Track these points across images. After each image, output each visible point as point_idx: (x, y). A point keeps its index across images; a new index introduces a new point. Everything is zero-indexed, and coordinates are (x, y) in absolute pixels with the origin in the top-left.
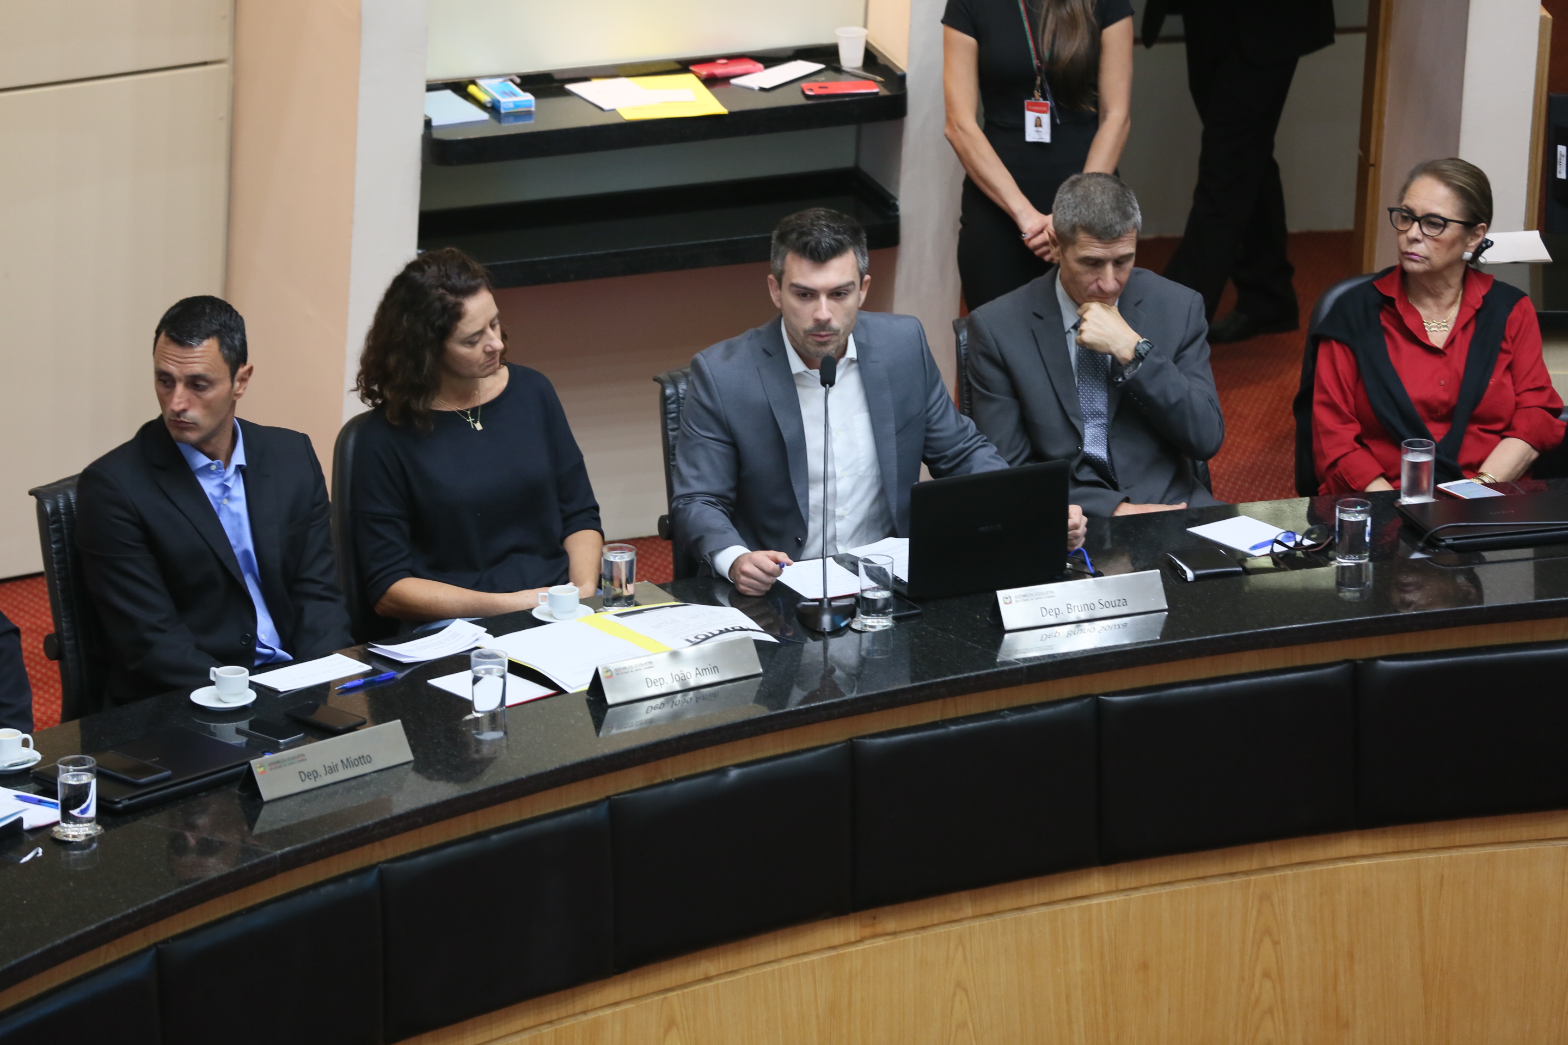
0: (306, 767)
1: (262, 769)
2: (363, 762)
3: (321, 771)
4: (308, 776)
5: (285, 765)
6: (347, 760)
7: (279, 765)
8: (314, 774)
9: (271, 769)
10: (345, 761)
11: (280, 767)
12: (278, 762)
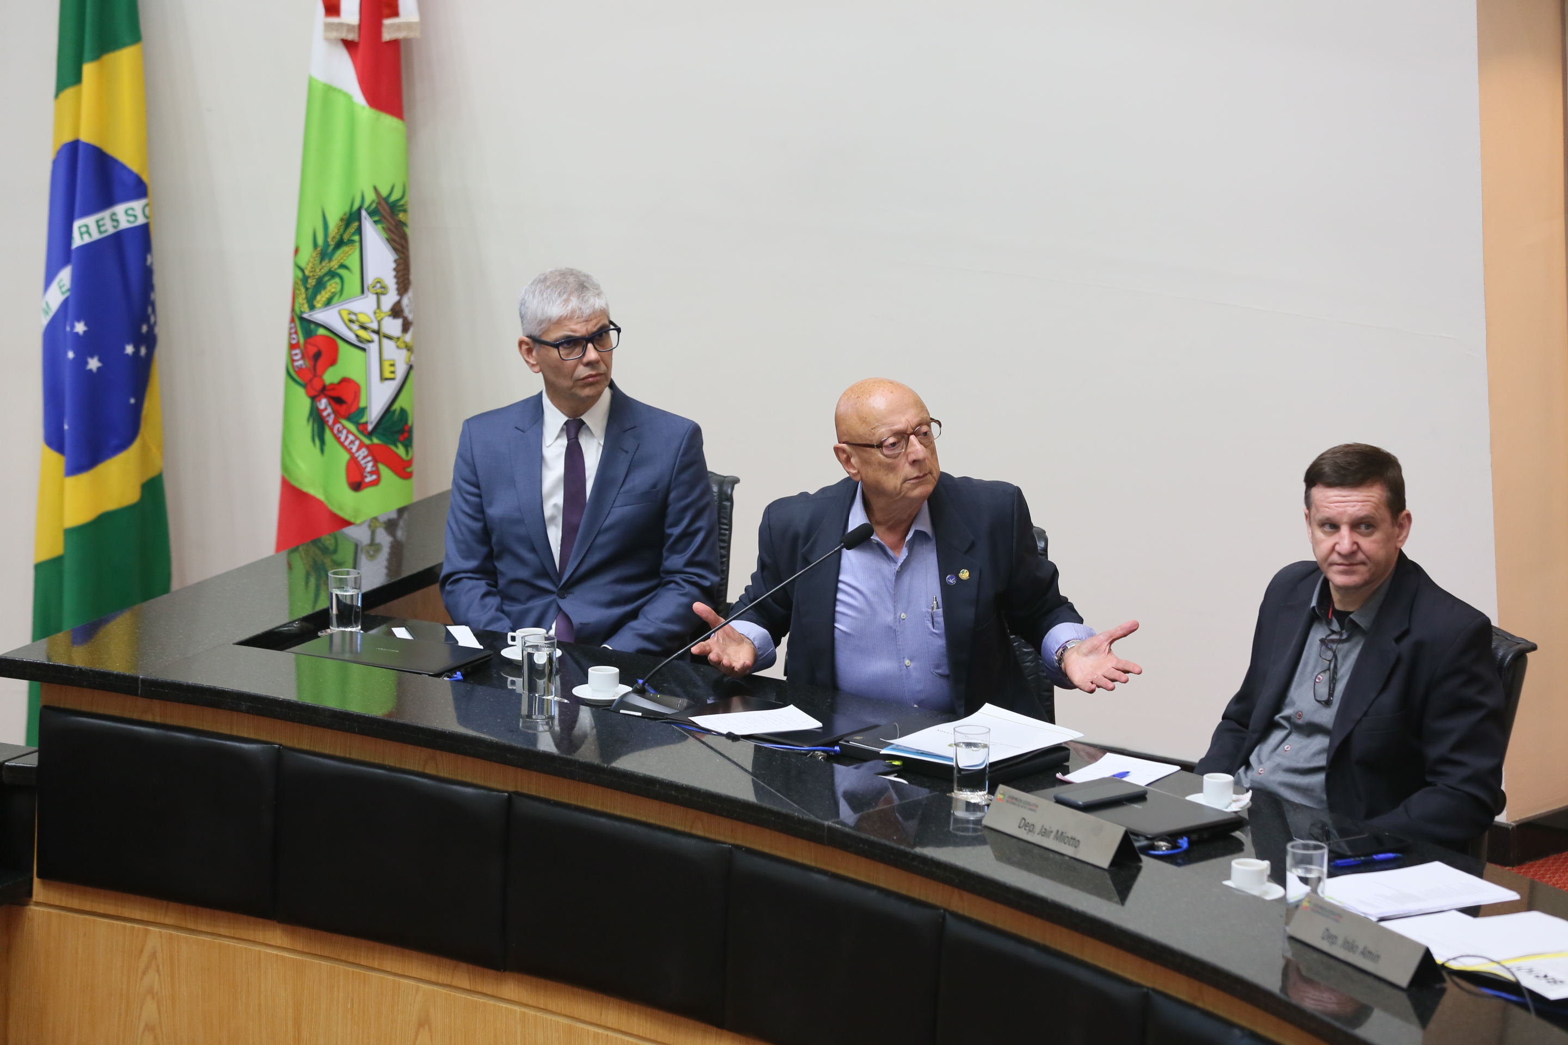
0: (1031, 817)
1: (1001, 797)
2: (1071, 844)
3: (1037, 829)
4: (1026, 825)
5: (1019, 805)
6: (1062, 833)
7: (1014, 801)
8: (1029, 827)
9: (1007, 801)
10: (1060, 833)
11: (1013, 804)
12: (1016, 799)
